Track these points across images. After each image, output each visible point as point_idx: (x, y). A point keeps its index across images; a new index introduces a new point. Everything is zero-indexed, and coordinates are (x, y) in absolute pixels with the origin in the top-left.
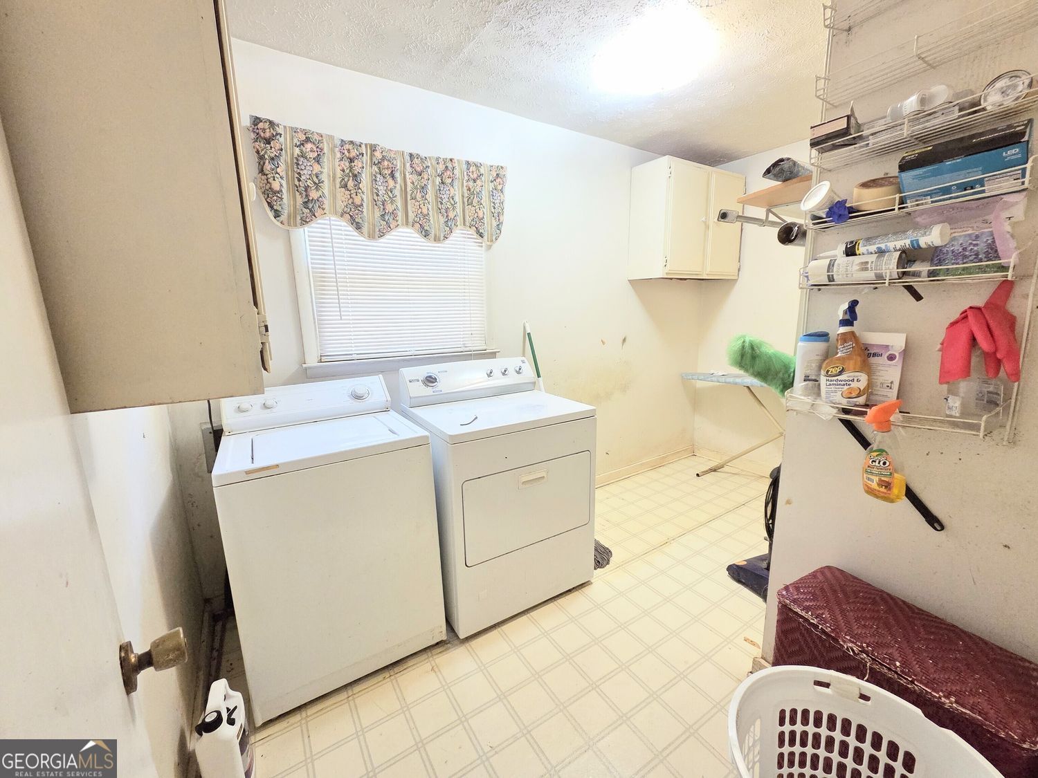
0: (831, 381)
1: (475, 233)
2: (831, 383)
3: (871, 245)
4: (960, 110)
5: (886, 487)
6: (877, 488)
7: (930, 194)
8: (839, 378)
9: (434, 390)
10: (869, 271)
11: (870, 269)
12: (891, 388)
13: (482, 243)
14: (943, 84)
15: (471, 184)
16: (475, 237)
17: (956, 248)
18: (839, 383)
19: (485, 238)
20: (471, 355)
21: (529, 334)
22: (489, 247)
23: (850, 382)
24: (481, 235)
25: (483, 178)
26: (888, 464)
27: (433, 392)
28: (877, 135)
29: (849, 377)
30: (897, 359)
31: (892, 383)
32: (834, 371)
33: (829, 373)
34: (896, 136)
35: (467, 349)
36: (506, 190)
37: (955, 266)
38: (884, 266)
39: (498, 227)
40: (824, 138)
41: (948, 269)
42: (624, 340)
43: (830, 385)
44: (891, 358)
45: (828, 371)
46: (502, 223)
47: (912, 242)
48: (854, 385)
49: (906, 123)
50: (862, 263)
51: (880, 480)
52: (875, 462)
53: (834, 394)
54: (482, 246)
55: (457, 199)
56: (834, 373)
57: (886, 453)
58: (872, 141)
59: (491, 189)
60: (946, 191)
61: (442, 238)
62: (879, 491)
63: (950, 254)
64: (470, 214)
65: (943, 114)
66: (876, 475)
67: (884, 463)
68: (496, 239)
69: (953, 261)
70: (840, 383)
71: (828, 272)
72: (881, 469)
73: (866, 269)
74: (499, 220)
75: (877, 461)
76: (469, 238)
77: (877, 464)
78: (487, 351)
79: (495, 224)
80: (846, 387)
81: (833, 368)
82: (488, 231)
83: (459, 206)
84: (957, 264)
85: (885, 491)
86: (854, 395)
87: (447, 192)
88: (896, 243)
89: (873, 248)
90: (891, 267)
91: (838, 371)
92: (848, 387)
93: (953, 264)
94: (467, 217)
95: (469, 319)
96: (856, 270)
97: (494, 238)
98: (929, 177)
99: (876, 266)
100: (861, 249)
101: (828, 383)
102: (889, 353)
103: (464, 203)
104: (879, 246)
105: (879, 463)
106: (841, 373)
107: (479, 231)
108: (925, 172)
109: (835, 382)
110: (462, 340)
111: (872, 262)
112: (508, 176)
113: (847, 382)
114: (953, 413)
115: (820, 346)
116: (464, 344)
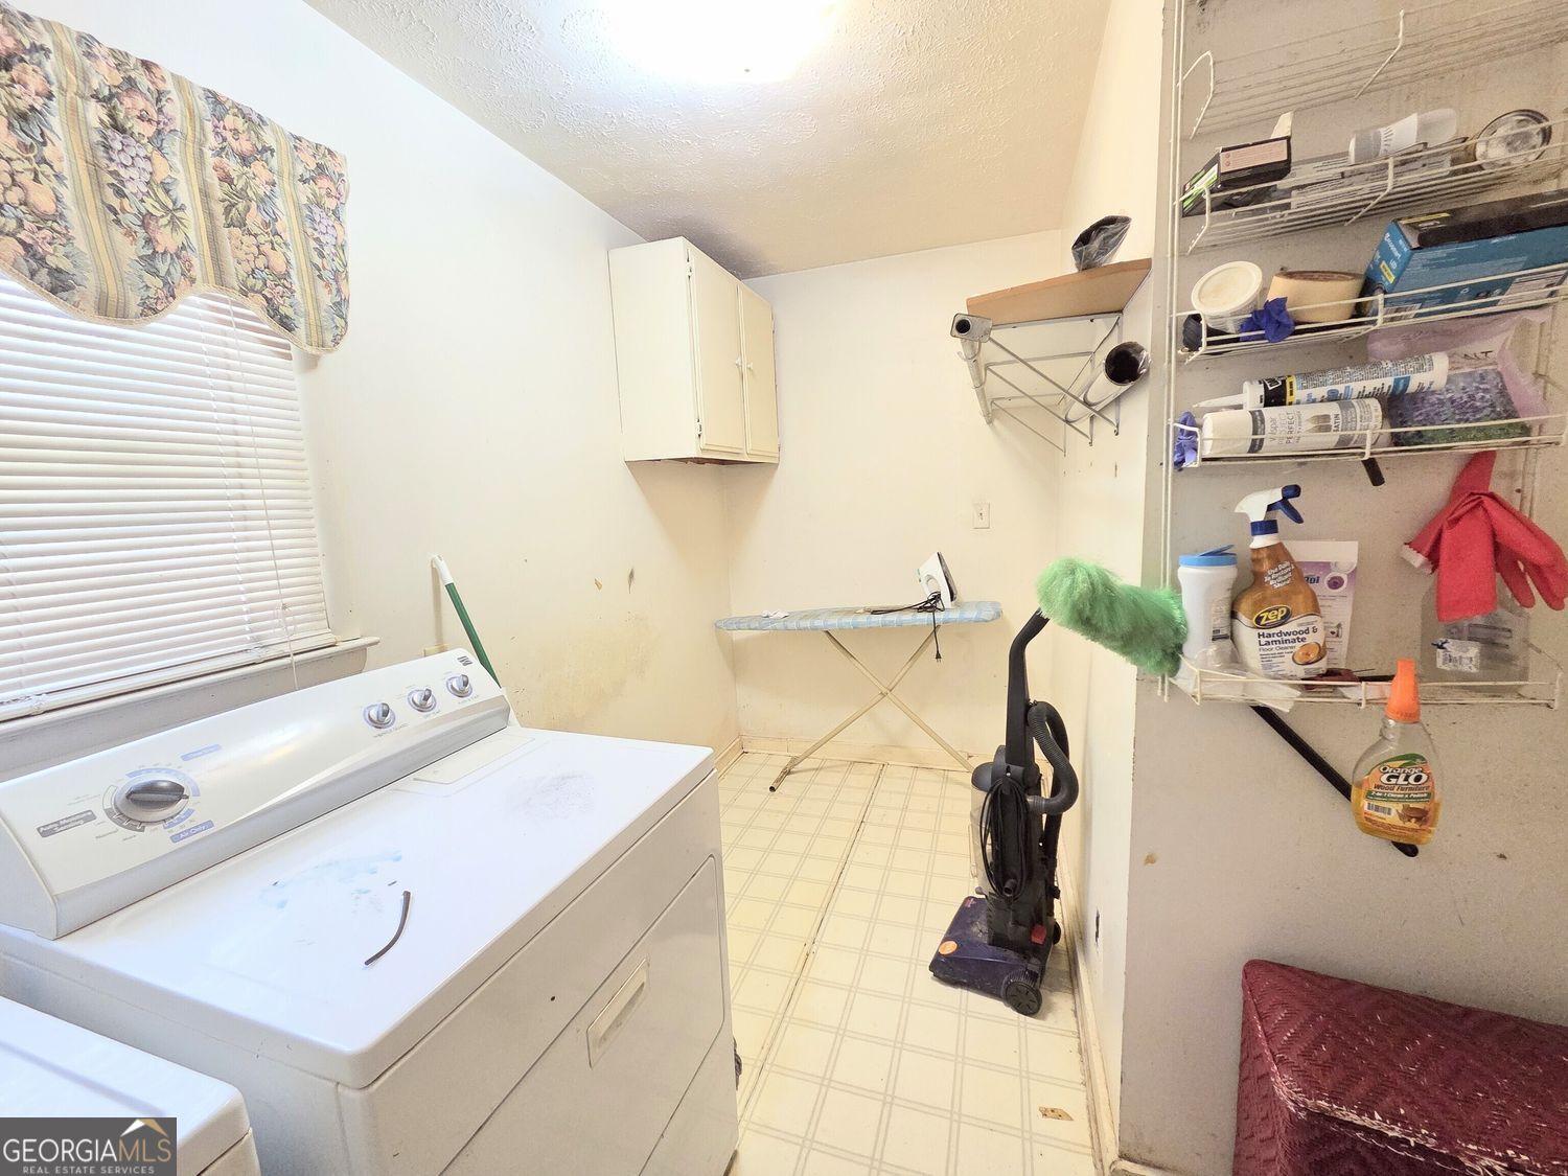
0: (1269, 636)
1: (264, 316)
2: (1270, 640)
3: (1316, 386)
4: (1454, 162)
5: (1418, 819)
6: (1401, 824)
7: (1421, 300)
8: (1284, 628)
9: (176, 830)
10: (1332, 433)
11: (1333, 428)
12: (1337, 636)
13: (288, 347)
14: (1451, 107)
15: (233, 166)
16: (267, 327)
17: (1457, 396)
18: (1285, 638)
19: (301, 331)
20: (288, 667)
21: (450, 588)
22: (312, 363)
23: (1304, 635)
24: (286, 324)
25: (274, 162)
26: (1424, 777)
27: (175, 838)
28: (1308, 189)
29: (1301, 625)
30: (1344, 586)
31: (1339, 626)
32: (1272, 617)
33: (1263, 622)
34: (1342, 195)
35: (272, 653)
36: (348, 214)
37: (1463, 425)
38: (1359, 423)
39: (340, 307)
40: (1246, 173)
41: (1452, 430)
42: (631, 575)
43: (1268, 643)
44: (1335, 583)
45: (1259, 620)
46: (346, 301)
47: (1397, 381)
48: (1311, 638)
49: (1391, 166)
50: (1318, 418)
51: (1407, 809)
52: (1397, 777)
53: (1280, 659)
54: (289, 357)
55: (185, 193)
56: (1273, 620)
57: (1423, 759)
58: (1295, 200)
59: (304, 200)
60: (1449, 296)
61: (134, 308)
62: (1403, 828)
63: (1449, 404)
64: (241, 255)
65: (1424, 165)
66: (1398, 800)
67: (1418, 779)
68: (336, 342)
69: (1457, 417)
70: (1287, 637)
71: (1255, 433)
72: (1411, 789)
73: (1327, 429)
74: (339, 290)
75: (1403, 776)
76: (239, 326)
77: (1401, 781)
78: (342, 646)
79: (327, 299)
80: (1298, 645)
81: (1269, 611)
82: (307, 315)
83: (193, 217)
84: (1467, 421)
85: (1416, 826)
86: (1313, 657)
87: (141, 163)
88: (1364, 383)
89: (1321, 392)
90: (1372, 424)
91: (1280, 616)
92: (1302, 644)
93: (1459, 421)
94: (230, 263)
95: (271, 563)
96: (1309, 431)
97: (329, 337)
98: (1456, 264)
99: (1345, 422)
100: (1298, 393)
101: (1263, 640)
102: (1331, 575)
103: (210, 215)
104: (1333, 387)
105: (1406, 779)
106: (1285, 619)
107: (276, 310)
108: (1449, 256)
109: (1276, 638)
110: (247, 627)
111: (1337, 416)
112: (350, 177)
113: (1299, 636)
114: (1465, 668)
115: (1227, 573)
116: (255, 640)
